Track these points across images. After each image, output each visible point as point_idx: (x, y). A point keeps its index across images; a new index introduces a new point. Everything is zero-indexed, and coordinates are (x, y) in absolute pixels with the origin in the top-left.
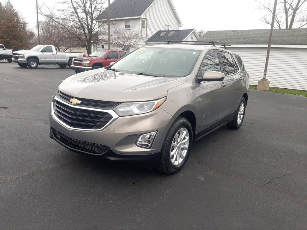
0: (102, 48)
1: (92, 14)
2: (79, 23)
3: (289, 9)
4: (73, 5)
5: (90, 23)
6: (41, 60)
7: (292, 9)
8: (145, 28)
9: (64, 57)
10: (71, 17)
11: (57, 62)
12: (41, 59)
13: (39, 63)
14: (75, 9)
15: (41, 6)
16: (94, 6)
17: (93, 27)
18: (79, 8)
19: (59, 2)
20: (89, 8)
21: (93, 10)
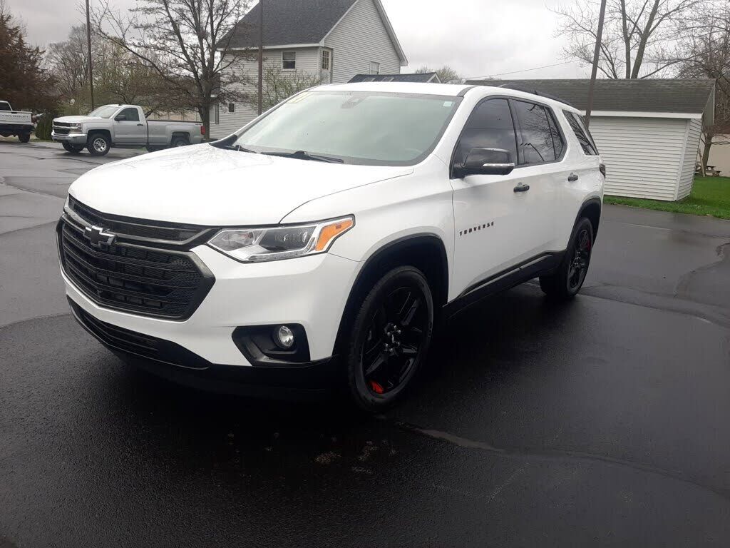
0: (230, 111)
1: (214, 37)
2: (183, 56)
3: (633, 32)
4: (170, 16)
5: (207, 56)
6: (116, 136)
7: (638, 33)
8: (328, 68)
9: (163, 131)
10: (167, 44)
11: (148, 143)
13: (111, 144)
14: (174, 24)
15: (99, 18)
16: (219, 20)
17: (215, 67)
18: (183, 22)
19: (137, 10)
20: (207, 23)
21: (215, 26)
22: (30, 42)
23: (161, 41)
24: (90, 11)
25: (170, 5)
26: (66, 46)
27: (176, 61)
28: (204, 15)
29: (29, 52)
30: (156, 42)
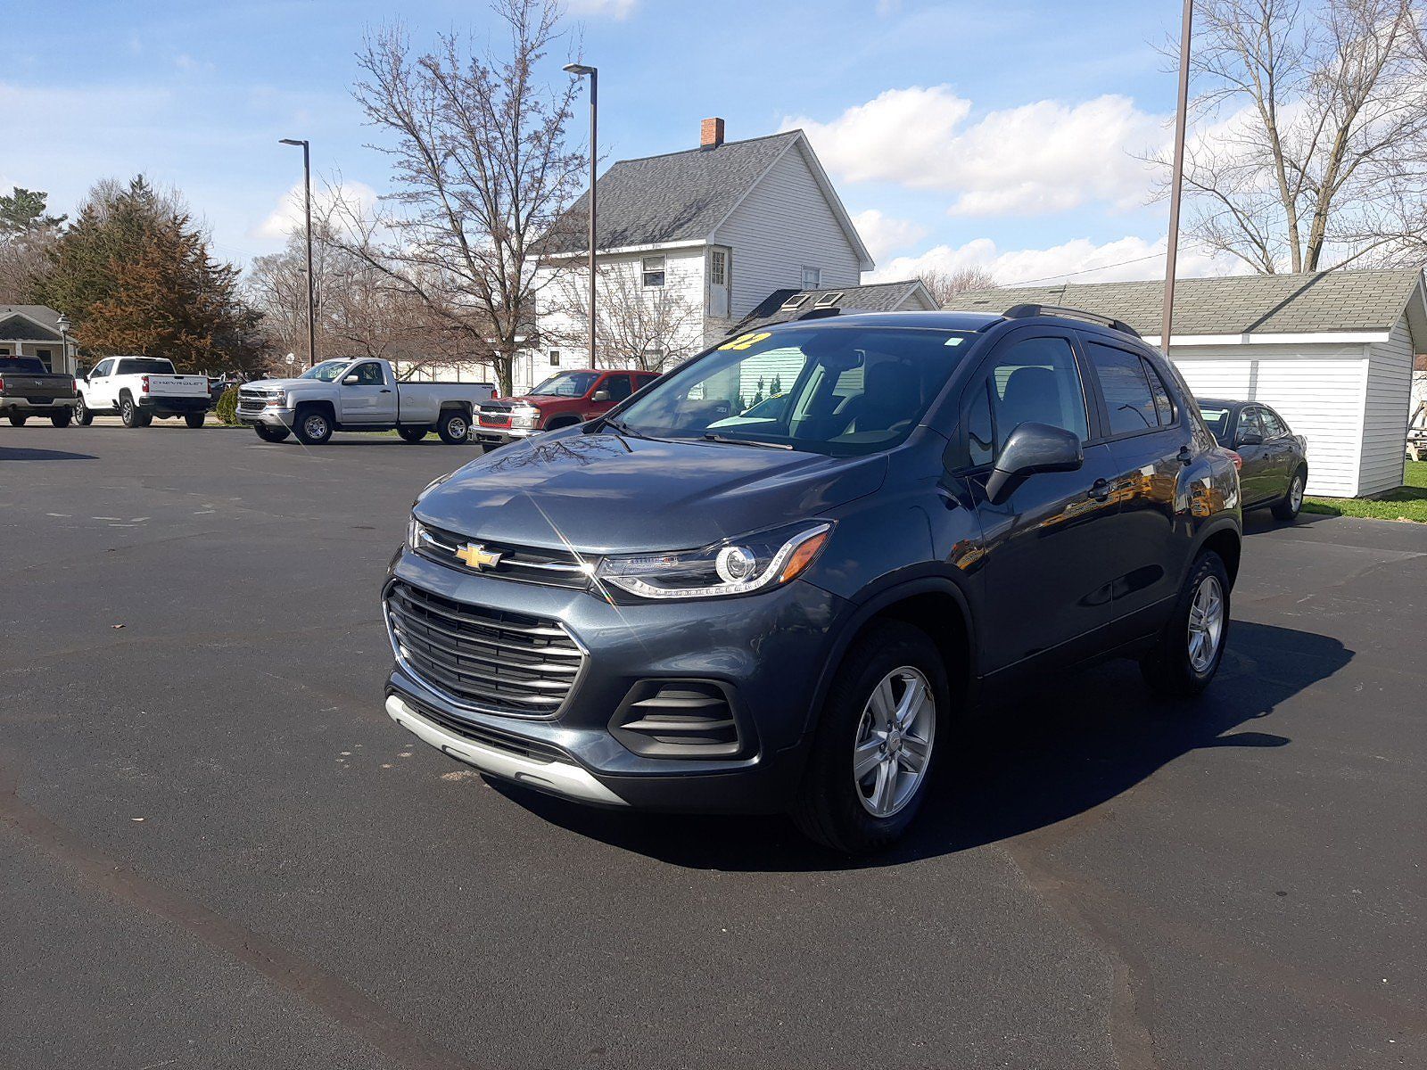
0: (552, 364)
1: (521, 236)
2: (467, 272)
3: (1299, 189)
4: (446, 205)
5: (509, 269)
6: (342, 412)
7: (1311, 190)
8: (722, 283)
9: (424, 401)
10: (441, 252)
11: (398, 421)
12: (344, 411)
13: (333, 425)
14: (454, 218)
15: (327, 213)
16: (529, 208)
17: (522, 288)
18: (468, 214)
19: (392, 196)
20: (509, 214)
21: (522, 220)
22: (217, 256)
23: (430, 248)
24: (311, 202)
25: (446, 187)
26: (281, 260)
27: (453, 281)
28: (505, 200)
29: (214, 273)
30: (421, 250)
